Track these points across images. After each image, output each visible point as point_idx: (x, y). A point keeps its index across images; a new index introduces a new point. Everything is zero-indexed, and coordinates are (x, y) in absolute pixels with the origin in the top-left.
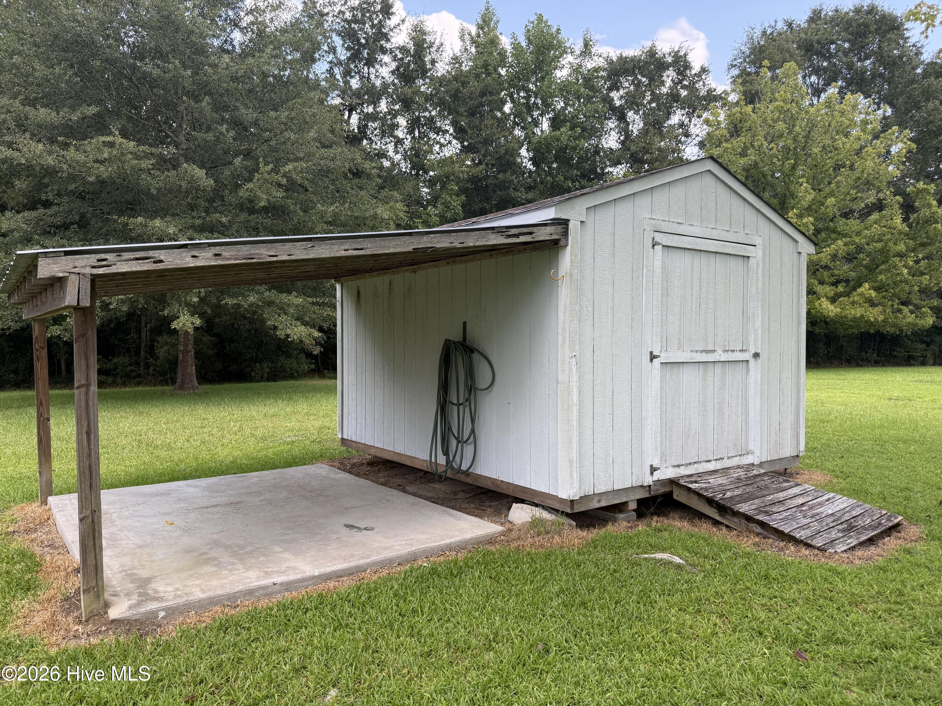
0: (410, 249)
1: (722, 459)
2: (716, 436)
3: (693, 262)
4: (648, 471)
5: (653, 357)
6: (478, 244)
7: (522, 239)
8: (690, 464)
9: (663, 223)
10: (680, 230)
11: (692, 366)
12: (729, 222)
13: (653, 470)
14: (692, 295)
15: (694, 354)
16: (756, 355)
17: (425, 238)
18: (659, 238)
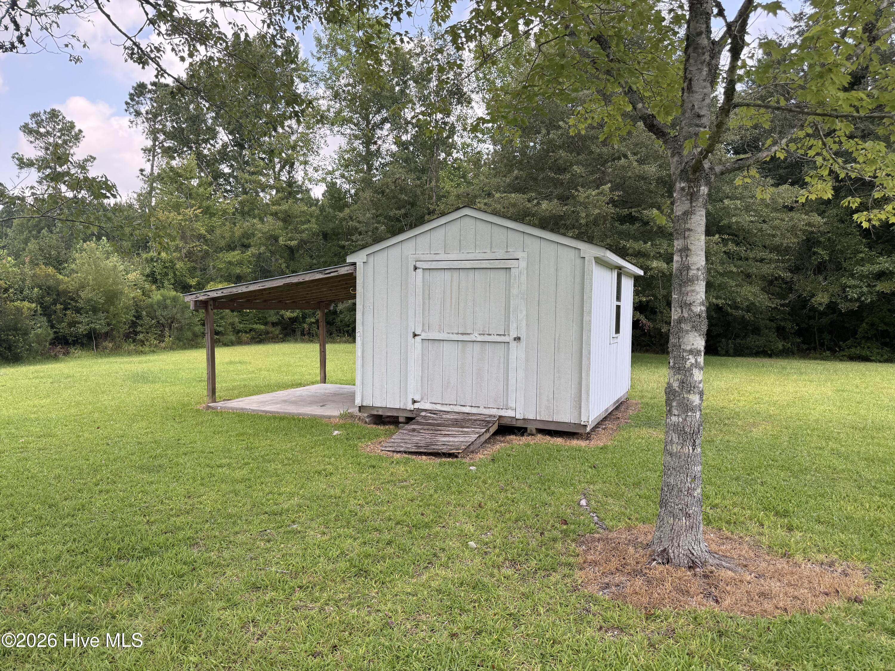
0: (282, 284)
1: (479, 407)
2: (474, 391)
3: (452, 277)
4: (411, 402)
5: (415, 335)
6: (311, 279)
7: (332, 274)
8: (446, 404)
9: (422, 256)
10: (437, 258)
11: (452, 342)
12: (489, 246)
13: (414, 402)
14: (451, 297)
15: (451, 335)
16: (518, 339)
17: (288, 279)
18: (418, 264)
